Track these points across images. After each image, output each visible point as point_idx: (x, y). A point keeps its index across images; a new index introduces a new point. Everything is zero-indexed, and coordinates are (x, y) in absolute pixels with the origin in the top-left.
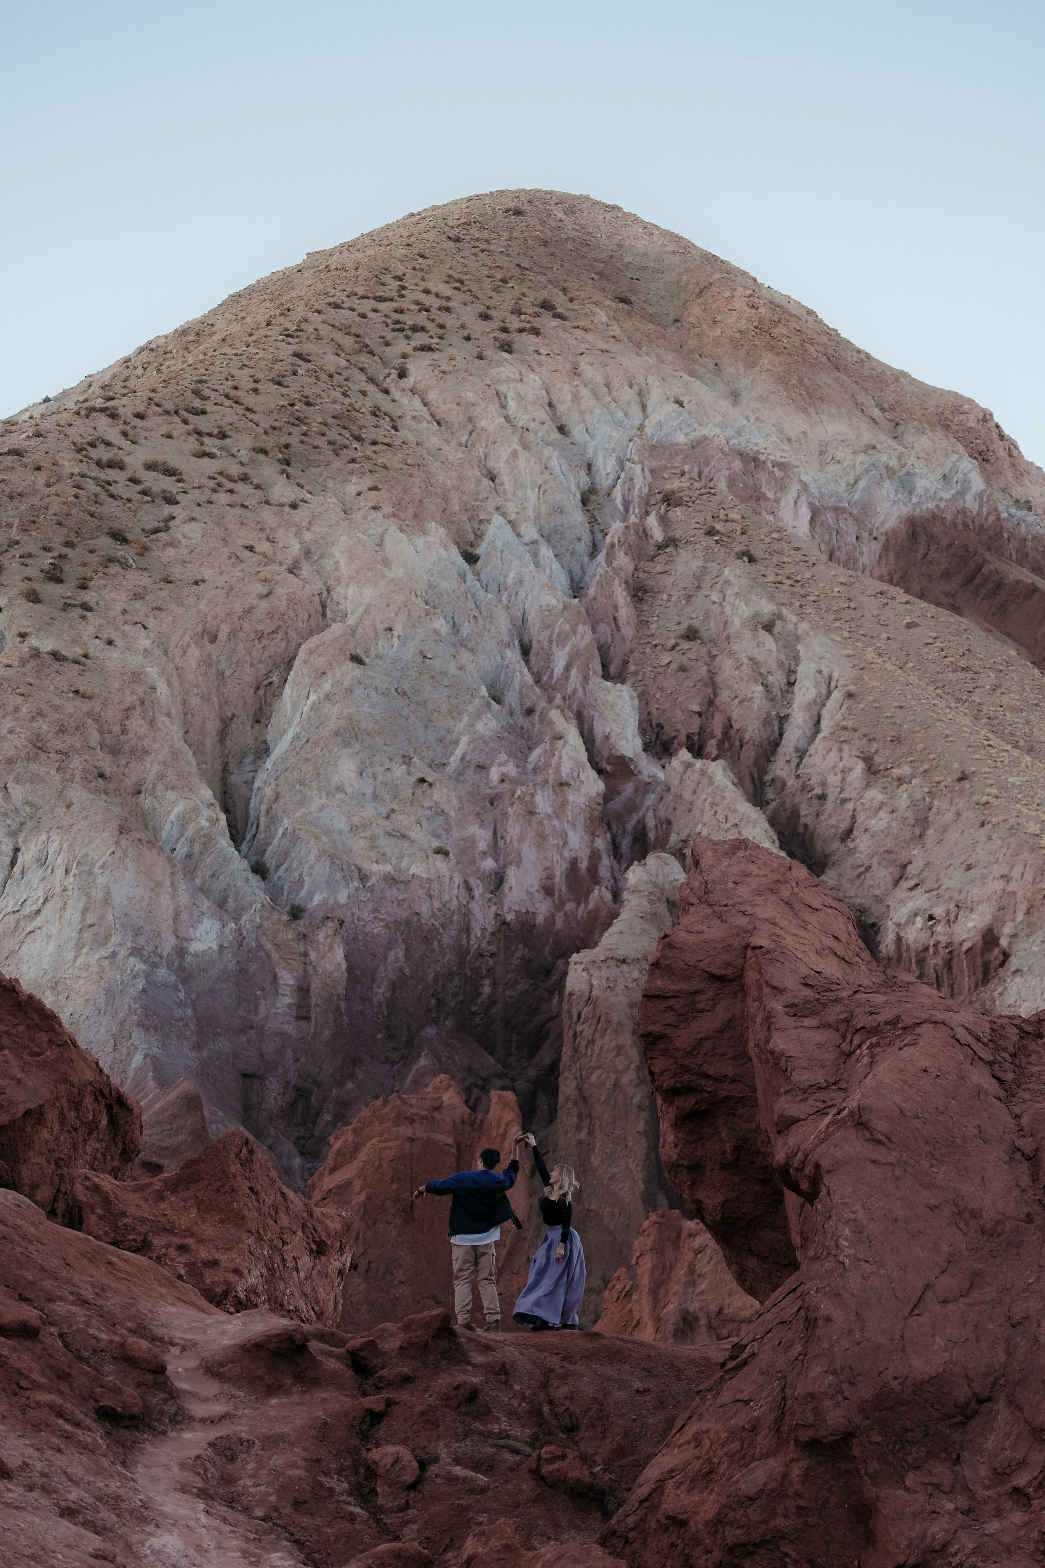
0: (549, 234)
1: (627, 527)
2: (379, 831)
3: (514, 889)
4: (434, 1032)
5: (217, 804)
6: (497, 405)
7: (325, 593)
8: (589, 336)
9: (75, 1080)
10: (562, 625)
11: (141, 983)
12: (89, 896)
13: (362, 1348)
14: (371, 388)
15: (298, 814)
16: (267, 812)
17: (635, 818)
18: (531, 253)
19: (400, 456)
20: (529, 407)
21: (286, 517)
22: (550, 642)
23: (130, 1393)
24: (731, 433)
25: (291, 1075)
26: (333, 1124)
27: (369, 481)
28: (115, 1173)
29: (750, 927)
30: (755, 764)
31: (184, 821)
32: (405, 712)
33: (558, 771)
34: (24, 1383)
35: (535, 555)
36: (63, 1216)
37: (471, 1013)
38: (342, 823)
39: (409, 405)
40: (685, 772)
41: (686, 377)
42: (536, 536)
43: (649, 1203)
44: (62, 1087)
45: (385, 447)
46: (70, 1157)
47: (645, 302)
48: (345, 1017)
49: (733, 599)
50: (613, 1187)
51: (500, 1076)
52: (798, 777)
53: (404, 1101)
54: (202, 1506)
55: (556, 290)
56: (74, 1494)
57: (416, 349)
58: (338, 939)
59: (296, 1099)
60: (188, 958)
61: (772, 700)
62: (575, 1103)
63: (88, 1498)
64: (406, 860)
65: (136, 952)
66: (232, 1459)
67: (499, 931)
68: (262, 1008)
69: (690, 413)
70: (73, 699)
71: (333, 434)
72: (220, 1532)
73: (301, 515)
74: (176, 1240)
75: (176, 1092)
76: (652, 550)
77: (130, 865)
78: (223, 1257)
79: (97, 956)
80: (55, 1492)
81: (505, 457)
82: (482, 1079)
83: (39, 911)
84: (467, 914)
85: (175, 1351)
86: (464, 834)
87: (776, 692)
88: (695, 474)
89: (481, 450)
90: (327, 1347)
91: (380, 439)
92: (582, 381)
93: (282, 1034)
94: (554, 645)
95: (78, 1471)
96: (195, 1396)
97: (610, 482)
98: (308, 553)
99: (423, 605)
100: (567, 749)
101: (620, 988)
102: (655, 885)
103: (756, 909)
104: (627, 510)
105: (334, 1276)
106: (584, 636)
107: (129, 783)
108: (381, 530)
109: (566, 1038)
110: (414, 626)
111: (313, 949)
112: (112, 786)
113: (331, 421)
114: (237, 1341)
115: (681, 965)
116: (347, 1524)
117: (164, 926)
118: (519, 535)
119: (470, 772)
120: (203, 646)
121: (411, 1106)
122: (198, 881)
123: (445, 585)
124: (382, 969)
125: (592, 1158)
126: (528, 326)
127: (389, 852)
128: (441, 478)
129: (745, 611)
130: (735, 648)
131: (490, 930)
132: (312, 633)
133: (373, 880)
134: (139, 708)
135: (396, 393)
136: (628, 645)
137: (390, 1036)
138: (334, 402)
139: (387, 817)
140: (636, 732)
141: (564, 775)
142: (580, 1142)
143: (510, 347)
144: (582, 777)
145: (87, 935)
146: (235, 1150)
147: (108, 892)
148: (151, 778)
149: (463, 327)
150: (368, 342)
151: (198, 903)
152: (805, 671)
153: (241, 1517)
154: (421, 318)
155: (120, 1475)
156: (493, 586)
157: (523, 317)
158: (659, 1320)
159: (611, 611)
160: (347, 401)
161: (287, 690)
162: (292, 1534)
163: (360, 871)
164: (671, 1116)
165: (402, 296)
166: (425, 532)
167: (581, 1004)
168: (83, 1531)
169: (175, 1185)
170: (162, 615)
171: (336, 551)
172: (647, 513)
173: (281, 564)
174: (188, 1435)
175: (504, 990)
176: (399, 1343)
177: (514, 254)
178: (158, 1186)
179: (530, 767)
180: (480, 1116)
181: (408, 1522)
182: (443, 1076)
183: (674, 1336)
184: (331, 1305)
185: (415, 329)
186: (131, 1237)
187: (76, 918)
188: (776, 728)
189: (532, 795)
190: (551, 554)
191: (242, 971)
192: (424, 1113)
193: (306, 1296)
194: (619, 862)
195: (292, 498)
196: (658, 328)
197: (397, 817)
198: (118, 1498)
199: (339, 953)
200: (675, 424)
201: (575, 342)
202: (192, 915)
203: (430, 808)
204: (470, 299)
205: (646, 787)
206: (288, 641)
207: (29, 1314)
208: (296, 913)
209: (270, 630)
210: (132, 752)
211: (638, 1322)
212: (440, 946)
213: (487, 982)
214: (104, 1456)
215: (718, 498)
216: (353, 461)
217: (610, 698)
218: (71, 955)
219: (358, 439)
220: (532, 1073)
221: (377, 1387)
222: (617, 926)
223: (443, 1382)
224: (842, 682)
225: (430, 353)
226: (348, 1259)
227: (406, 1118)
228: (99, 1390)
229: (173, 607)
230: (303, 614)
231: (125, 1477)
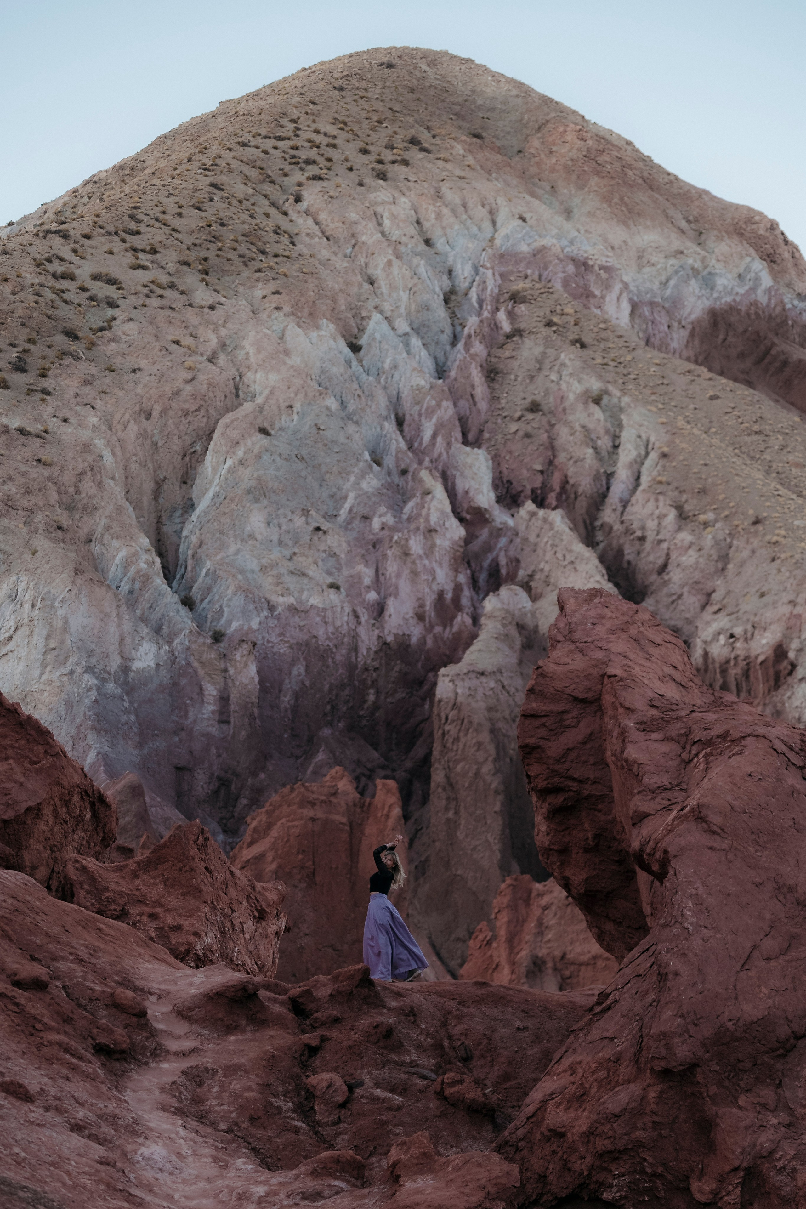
0: (416, 83)
1: (481, 321)
2: (283, 571)
3: (393, 616)
4: (330, 732)
5: (153, 550)
6: (375, 223)
7: (238, 378)
8: (449, 166)
9: (65, 783)
10: (429, 401)
11: (94, 695)
12: (51, 625)
13: (301, 995)
14: (273, 211)
15: (218, 557)
16: (193, 556)
17: (490, 557)
18: (401, 99)
19: (297, 266)
20: (401, 224)
21: (206, 317)
22: (420, 415)
23: (120, 1032)
24: (565, 242)
25: (215, 767)
26: (249, 806)
27: (272, 286)
28: (97, 856)
29: (606, 659)
30: (587, 512)
31: (127, 564)
32: (303, 474)
33: (427, 520)
34: (38, 1026)
35: (407, 345)
36: (57, 891)
37: (359, 717)
38: (253, 564)
39: (304, 224)
40: (530, 520)
41: (528, 197)
42: (408, 329)
43: (505, 869)
44: (56, 789)
45: (285, 259)
46: (62, 844)
47: (494, 137)
48: (258, 721)
49: (568, 378)
50: (475, 856)
51: (383, 767)
52: (622, 522)
53: (307, 789)
54: (180, 1122)
55: (422, 129)
56: (81, 1114)
57: (309, 178)
58: (252, 657)
59: (219, 788)
60: (131, 674)
61: (601, 460)
62: (444, 789)
63: (92, 1117)
64: (306, 593)
65: (89, 670)
66: (200, 1084)
67: (381, 650)
68: (191, 714)
69: (531, 227)
70: (36, 467)
71: (243, 248)
72: (195, 1143)
73: (218, 315)
74: (147, 909)
75: (123, 782)
76: (501, 339)
77: (84, 600)
78: (185, 923)
79: (58, 674)
80: (66, 1112)
81: (381, 266)
82: (369, 770)
83: (11, 638)
84: (355, 637)
85: (153, 998)
86: (352, 572)
87: (604, 453)
88: (536, 277)
89: (363, 260)
90: (273, 995)
91: (281, 252)
92: (444, 203)
93: (208, 735)
94: (423, 418)
95: (83, 1095)
96: (170, 1034)
97: (467, 284)
98: (223, 346)
99: (317, 387)
100: (435, 503)
101: (480, 695)
102: (507, 611)
103: (611, 645)
104: (481, 307)
105: (272, 937)
106: (447, 410)
107: (82, 533)
108: (282, 326)
109: (436, 736)
110: (309, 404)
111: (232, 666)
112: (68, 536)
113: (241, 238)
114: (202, 990)
115: (552, 690)
116: (293, 1136)
117: (112, 648)
118: (393, 329)
119: (357, 522)
120: (140, 422)
121: (313, 792)
122: (138, 612)
123: (335, 370)
124: (287, 681)
125: (458, 834)
126: (399, 158)
127: (292, 587)
128: (330, 283)
129: (577, 388)
130: (570, 418)
131: (374, 649)
132: (227, 411)
133: (279, 609)
134: (89, 473)
135: (293, 215)
136: (483, 417)
137: (294, 736)
138: (243, 223)
139: (290, 559)
140: (490, 487)
141: (432, 523)
142: (448, 820)
143: (385, 175)
144: (447, 524)
145: (50, 657)
146: (193, 838)
147: (66, 622)
148: (100, 529)
149: (347, 160)
150: (270, 173)
151: (139, 630)
152: (627, 436)
153: (209, 1130)
154: (313, 154)
155: (115, 1098)
156: (374, 371)
157: (395, 151)
158: (514, 964)
159: (469, 389)
160: (254, 222)
161: (209, 456)
162: (249, 1143)
163: (268, 602)
164: (544, 810)
165: (297, 136)
166: (318, 327)
167: (449, 709)
168: (91, 1143)
169: (146, 866)
170: (107, 397)
171: (246, 343)
172: (498, 309)
173: (202, 355)
174: (165, 1066)
175: (386, 698)
176: (329, 992)
177: (387, 99)
178: (133, 867)
179: (405, 517)
180: (368, 800)
181: (340, 1133)
182: (338, 768)
183: (527, 976)
184: (270, 960)
185: (308, 162)
186: (112, 907)
187: (41, 643)
188: (604, 482)
189: (407, 540)
190: (419, 343)
191: (175, 684)
192: (323, 798)
193: (251, 952)
194: (477, 593)
195: (210, 302)
196: (505, 158)
197: (299, 559)
198: (115, 1116)
199: (253, 669)
200: (520, 236)
201: (437, 171)
202: (134, 640)
203: (325, 551)
204: (352, 137)
205: (498, 533)
206: (209, 418)
207: (39, 971)
208: (218, 637)
209: (194, 408)
210: (84, 509)
211: (497, 966)
212: (334, 663)
213: (372, 691)
214: (102, 1083)
215: (555, 296)
216: (259, 270)
217: (469, 460)
218: (37, 673)
219: (263, 252)
220: (409, 764)
221: (313, 1027)
222: (477, 645)
223: (365, 1022)
224: (657, 445)
225: (320, 182)
226: (282, 923)
227: (309, 802)
228: (95, 1031)
229: (116, 390)
230: (220, 395)
231: (120, 1099)
